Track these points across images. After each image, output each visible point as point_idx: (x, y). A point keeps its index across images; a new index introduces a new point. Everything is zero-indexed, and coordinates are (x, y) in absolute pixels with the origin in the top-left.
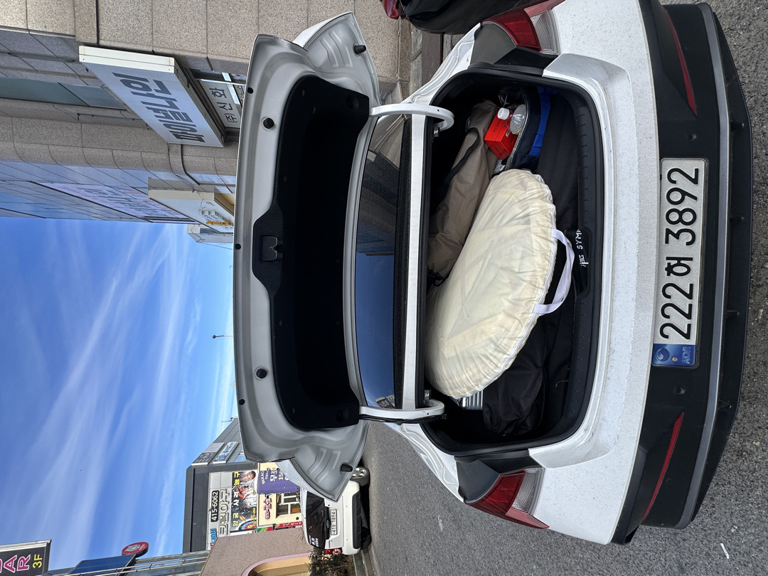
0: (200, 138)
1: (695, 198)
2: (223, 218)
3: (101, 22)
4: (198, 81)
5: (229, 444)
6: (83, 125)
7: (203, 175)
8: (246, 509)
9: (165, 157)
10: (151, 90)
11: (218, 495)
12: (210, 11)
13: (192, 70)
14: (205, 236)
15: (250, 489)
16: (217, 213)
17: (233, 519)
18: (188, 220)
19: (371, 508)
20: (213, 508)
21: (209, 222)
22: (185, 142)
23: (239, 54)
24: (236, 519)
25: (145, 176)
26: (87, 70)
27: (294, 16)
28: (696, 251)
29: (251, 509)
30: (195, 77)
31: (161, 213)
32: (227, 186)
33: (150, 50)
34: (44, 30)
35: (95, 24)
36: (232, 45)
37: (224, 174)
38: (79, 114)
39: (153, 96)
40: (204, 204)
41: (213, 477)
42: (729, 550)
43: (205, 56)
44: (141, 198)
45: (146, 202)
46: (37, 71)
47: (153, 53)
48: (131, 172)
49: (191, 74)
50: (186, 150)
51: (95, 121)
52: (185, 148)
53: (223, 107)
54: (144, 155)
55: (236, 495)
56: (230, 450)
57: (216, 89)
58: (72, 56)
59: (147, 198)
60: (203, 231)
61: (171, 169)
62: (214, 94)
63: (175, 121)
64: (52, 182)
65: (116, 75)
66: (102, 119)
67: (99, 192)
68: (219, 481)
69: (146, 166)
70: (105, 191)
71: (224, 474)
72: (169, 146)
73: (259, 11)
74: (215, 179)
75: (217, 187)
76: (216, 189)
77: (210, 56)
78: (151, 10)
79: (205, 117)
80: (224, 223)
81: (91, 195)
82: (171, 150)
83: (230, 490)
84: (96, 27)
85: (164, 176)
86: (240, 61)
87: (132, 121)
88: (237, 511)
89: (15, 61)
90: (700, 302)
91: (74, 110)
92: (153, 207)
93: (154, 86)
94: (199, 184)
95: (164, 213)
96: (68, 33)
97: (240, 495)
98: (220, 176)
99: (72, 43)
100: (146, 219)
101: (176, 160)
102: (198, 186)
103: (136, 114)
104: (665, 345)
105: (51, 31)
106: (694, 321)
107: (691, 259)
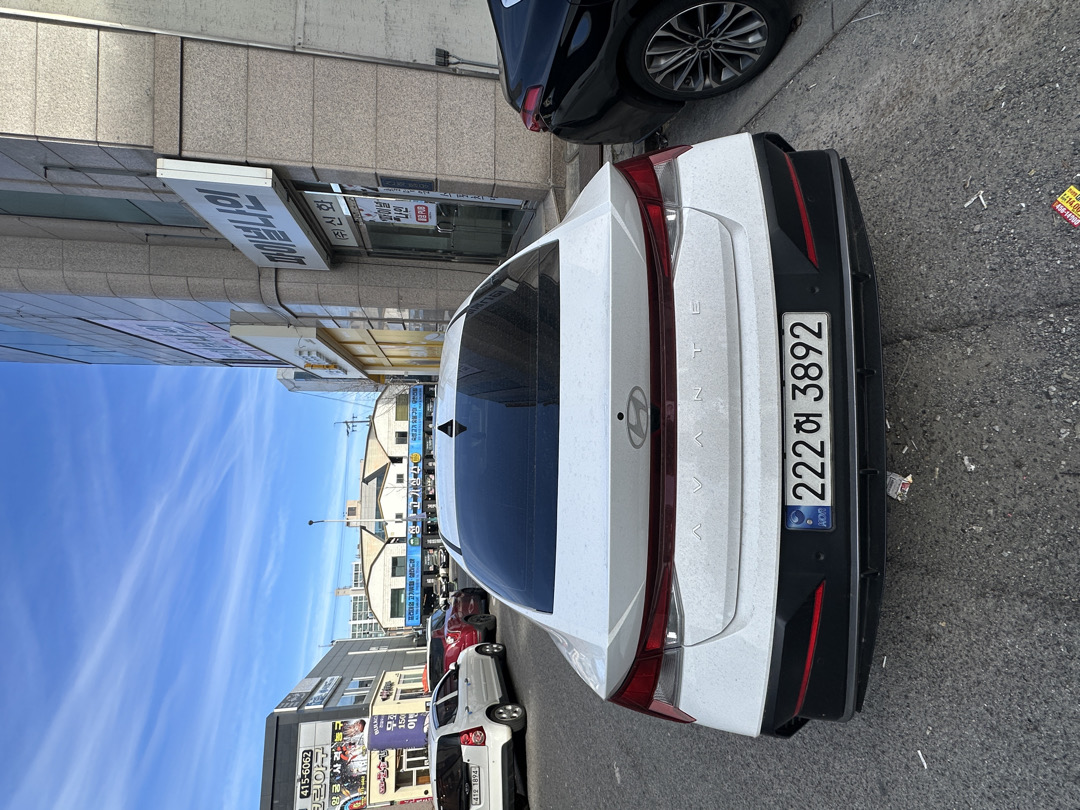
0: (300, 261)
1: (820, 353)
2: (327, 360)
3: (185, 130)
4: (301, 194)
5: (329, 679)
6: (152, 247)
7: (302, 306)
8: (351, 778)
9: (253, 284)
10: (242, 207)
11: (311, 758)
12: (317, 112)
13: (293, 182)
14: (301, 383)
15: (358, 746)
16: (319, 354)
17: (332, 794)
18: (280, 362)
19: (528, 765)
20: (303, 776)
21: (308, 365)
22: (280, 265)
23: (352, 161)
24: (336, 794)
25: (226, 308)
26: (164, 185)
27: (420, 115)
28: (824, 407)
29: (358, 778)
30: (297, 189)
31: (245, 355)
32: (333, 319)
33: (243, 160)
34: (116, 141)
35: (178, 133)
36: (344, 152)
37: (330, 304)
38: (147, 235)
39: (244, 213)
40: (303, 342)
41: (305, 728)
42: (926, 757)
43: (310, 165)
44: (218, 336)
45: (226, 341)
46: (101, 187)
47: (247, 164)
48: (210, 304)
49: (292, 187)
50: (283, 276)
51: (167, 242)
52: (280, 273)
53: (330, 222)
54: (228, 283)
55: (337, 756)
56: (329, 689)
57: (322, 201)
58: (147, 169)
59: (227, 336)
60: (298, 376)
61: (260, 298)
62: (320, 207)
63: (270, 241)
64: (105, 319)
65: (200, 190)
66: (176, 240)
67: (166, 329)
68: (313, 735)
69: (229, 296)
70: (173, 328)
71: (320, 725)
72: (260, 271)
73: (377, 110)
74: (318, 310)
75: (321, 321)
76: (318, 323)
77: (316, 166)
78: (246, 114)
79: (308, 235)
80: (327, 367)
81: (155, 333)
82: (263, 275)
83: (328, 749)
84: (178, 136)
85: (251, 307)
86: (353, 169)
87: (214, 241)
88: (338, 781)
89: (77, 177)
90: (832, 459)
91: (142, 230)
92: (234, 347)
93: (245, 203)
94: (297, 317)
95: (248, 354)
96: (145, 144)
97: (343, 757)
98: (325, 307)
99: (148, 155)
100: (224, 362)
101: (268, 288)
102: (295, 320)
103: (219, 233)
104: (799, 507)
105: (124, 142)
106: (828, 480)
107: (820, 415)
